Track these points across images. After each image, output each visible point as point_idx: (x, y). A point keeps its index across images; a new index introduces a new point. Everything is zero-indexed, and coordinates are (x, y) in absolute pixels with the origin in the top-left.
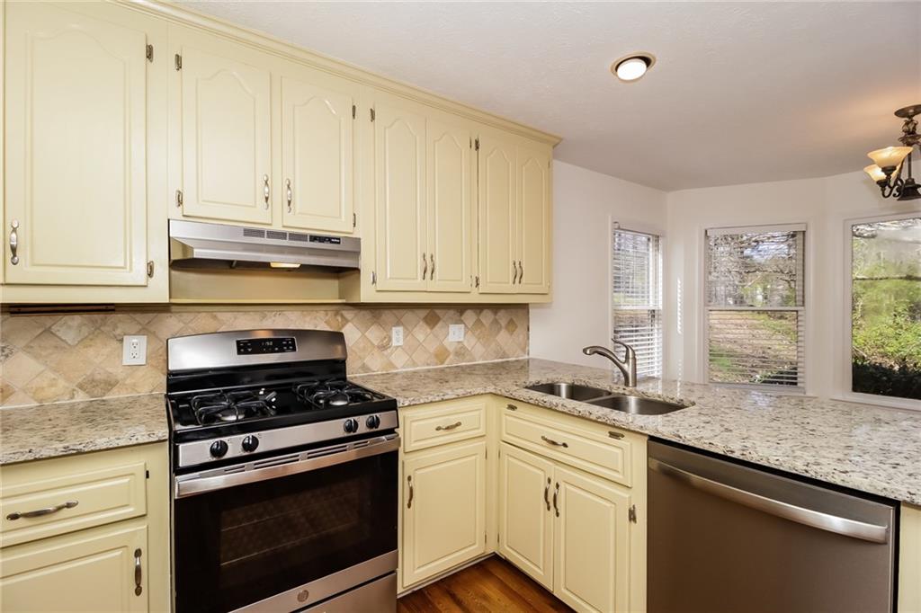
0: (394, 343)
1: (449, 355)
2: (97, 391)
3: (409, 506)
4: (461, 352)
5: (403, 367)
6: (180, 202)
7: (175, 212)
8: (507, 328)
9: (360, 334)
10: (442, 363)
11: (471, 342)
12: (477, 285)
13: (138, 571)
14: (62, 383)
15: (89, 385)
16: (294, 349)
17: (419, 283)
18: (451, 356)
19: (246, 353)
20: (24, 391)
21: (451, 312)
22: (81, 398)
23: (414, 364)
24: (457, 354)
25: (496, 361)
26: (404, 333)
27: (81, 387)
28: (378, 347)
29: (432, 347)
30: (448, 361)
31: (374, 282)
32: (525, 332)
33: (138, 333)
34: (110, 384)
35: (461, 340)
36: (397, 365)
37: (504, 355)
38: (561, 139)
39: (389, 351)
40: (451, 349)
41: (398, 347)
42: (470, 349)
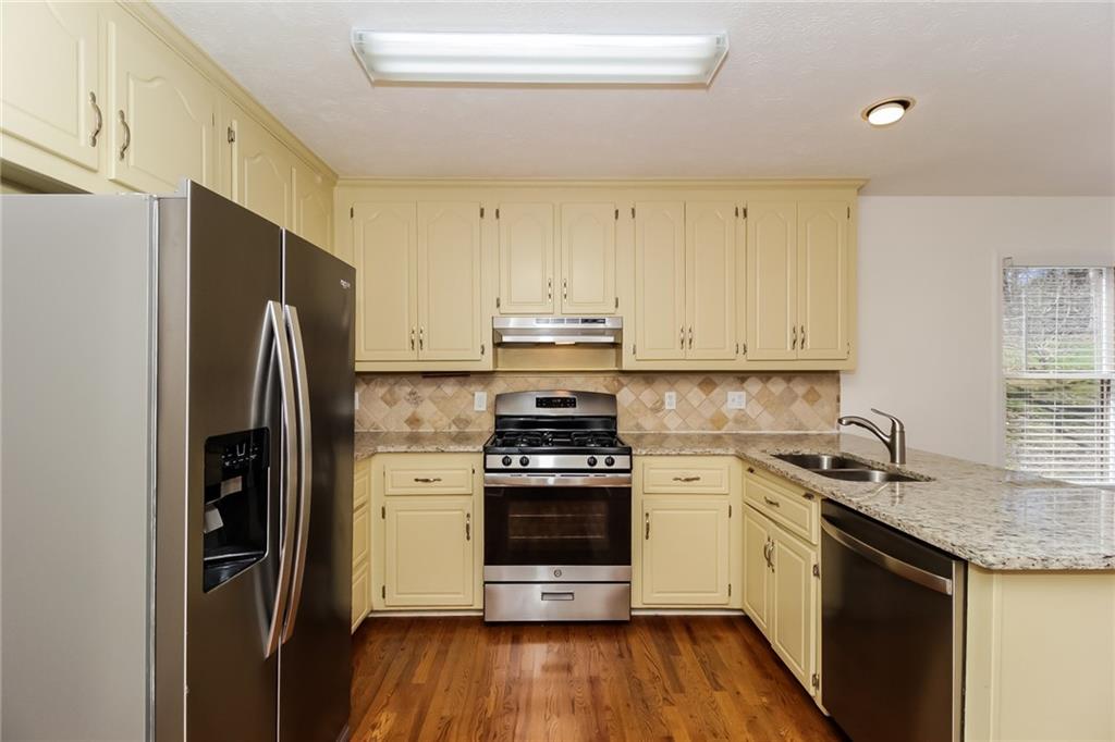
0: (667, 407)
1: (727, 422)
2: (462, 426)
3: (647, 538)
4: (741, 419)
5: (676, 429)
6: (498, 305)
7: (496, 312)
8: (805, 397)
9: (634, 398)
10: (719, 429)
11: (754, 410)
12: (745, 351)
13: (468, 526)
14: (445, 419)
15: (458, 421)
16: (575, 406)
17: (678, 353)
18: (730, 424)
19: (542, 406)
20: (429, 421)
21: (731, 379)
22: (454, 429)
23: (688, 427)
24: (737, 421)
25: (790, 432)
26: (677, 398)
27: (454, 422)
28: (652, 409)
29: (709, 412)
30: (726, 428)
31: (634, 353)
32: (834, 403)
33: (482, 391)
34: (467, 422)
35: (743, 407)
36: (669, 426)
37: (801, 426)
38: (867, 180)
39: (661, 413)
40: (731, 416)
41: (670, 411)
42: (753, 417)
